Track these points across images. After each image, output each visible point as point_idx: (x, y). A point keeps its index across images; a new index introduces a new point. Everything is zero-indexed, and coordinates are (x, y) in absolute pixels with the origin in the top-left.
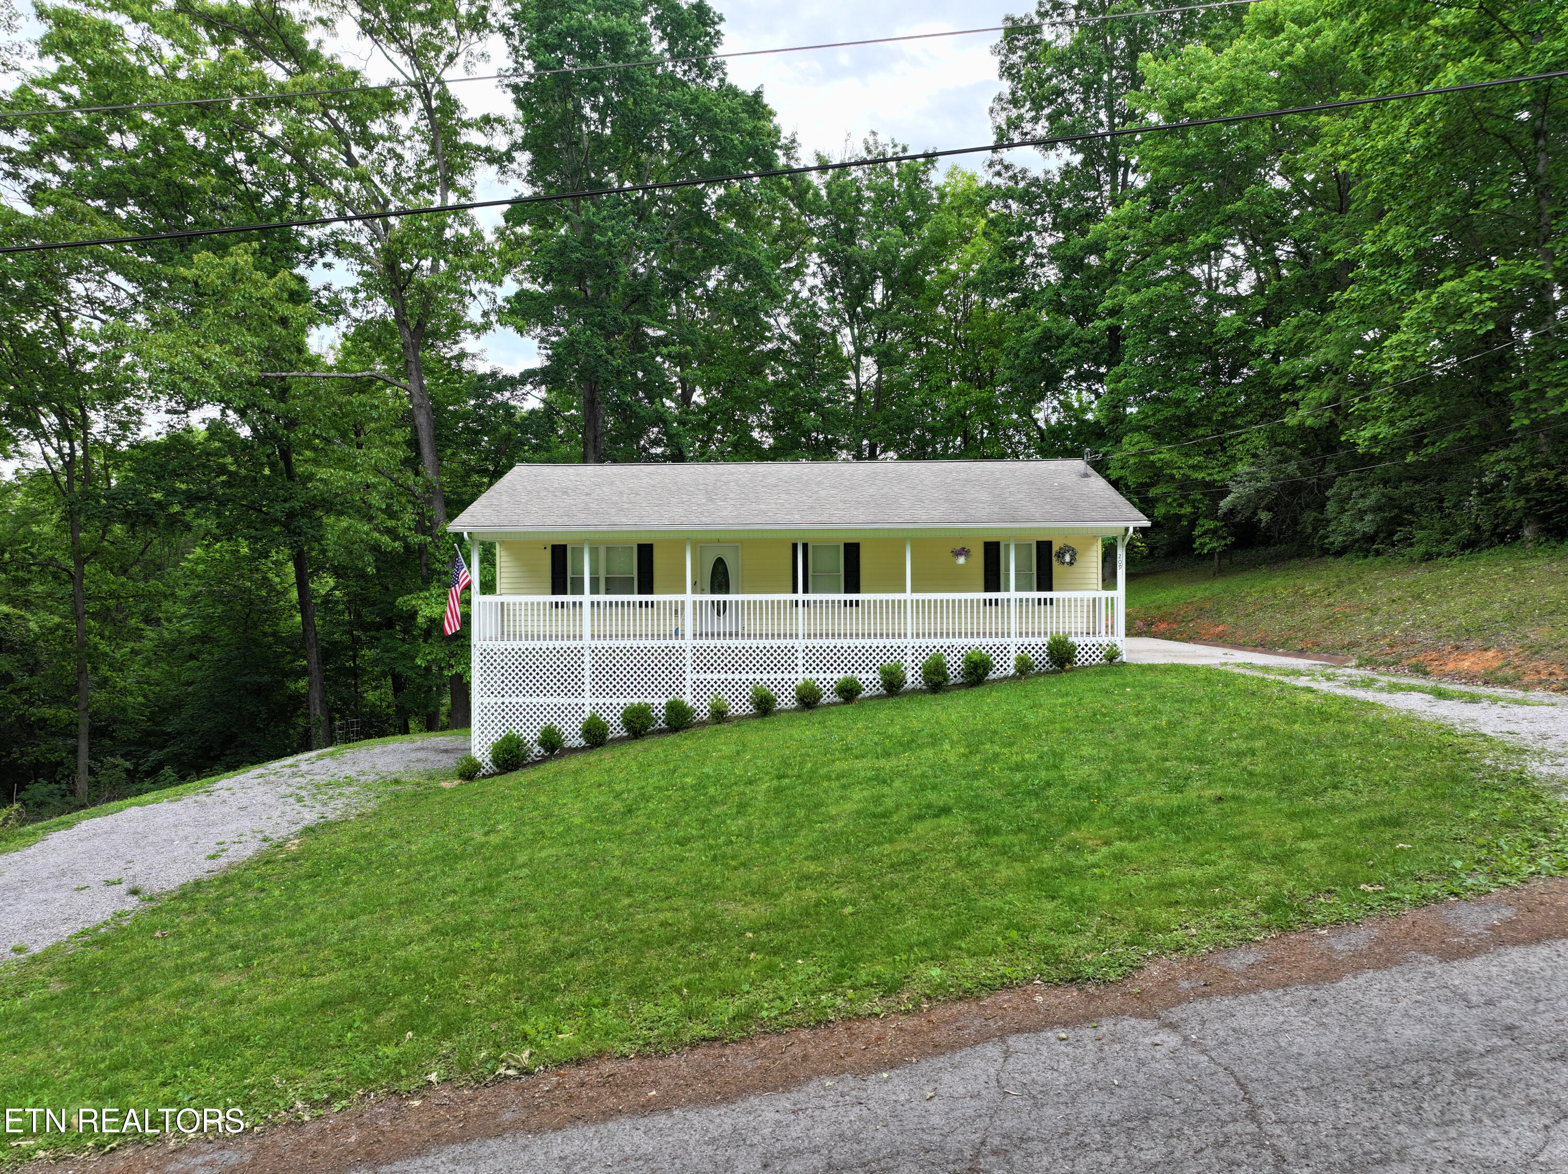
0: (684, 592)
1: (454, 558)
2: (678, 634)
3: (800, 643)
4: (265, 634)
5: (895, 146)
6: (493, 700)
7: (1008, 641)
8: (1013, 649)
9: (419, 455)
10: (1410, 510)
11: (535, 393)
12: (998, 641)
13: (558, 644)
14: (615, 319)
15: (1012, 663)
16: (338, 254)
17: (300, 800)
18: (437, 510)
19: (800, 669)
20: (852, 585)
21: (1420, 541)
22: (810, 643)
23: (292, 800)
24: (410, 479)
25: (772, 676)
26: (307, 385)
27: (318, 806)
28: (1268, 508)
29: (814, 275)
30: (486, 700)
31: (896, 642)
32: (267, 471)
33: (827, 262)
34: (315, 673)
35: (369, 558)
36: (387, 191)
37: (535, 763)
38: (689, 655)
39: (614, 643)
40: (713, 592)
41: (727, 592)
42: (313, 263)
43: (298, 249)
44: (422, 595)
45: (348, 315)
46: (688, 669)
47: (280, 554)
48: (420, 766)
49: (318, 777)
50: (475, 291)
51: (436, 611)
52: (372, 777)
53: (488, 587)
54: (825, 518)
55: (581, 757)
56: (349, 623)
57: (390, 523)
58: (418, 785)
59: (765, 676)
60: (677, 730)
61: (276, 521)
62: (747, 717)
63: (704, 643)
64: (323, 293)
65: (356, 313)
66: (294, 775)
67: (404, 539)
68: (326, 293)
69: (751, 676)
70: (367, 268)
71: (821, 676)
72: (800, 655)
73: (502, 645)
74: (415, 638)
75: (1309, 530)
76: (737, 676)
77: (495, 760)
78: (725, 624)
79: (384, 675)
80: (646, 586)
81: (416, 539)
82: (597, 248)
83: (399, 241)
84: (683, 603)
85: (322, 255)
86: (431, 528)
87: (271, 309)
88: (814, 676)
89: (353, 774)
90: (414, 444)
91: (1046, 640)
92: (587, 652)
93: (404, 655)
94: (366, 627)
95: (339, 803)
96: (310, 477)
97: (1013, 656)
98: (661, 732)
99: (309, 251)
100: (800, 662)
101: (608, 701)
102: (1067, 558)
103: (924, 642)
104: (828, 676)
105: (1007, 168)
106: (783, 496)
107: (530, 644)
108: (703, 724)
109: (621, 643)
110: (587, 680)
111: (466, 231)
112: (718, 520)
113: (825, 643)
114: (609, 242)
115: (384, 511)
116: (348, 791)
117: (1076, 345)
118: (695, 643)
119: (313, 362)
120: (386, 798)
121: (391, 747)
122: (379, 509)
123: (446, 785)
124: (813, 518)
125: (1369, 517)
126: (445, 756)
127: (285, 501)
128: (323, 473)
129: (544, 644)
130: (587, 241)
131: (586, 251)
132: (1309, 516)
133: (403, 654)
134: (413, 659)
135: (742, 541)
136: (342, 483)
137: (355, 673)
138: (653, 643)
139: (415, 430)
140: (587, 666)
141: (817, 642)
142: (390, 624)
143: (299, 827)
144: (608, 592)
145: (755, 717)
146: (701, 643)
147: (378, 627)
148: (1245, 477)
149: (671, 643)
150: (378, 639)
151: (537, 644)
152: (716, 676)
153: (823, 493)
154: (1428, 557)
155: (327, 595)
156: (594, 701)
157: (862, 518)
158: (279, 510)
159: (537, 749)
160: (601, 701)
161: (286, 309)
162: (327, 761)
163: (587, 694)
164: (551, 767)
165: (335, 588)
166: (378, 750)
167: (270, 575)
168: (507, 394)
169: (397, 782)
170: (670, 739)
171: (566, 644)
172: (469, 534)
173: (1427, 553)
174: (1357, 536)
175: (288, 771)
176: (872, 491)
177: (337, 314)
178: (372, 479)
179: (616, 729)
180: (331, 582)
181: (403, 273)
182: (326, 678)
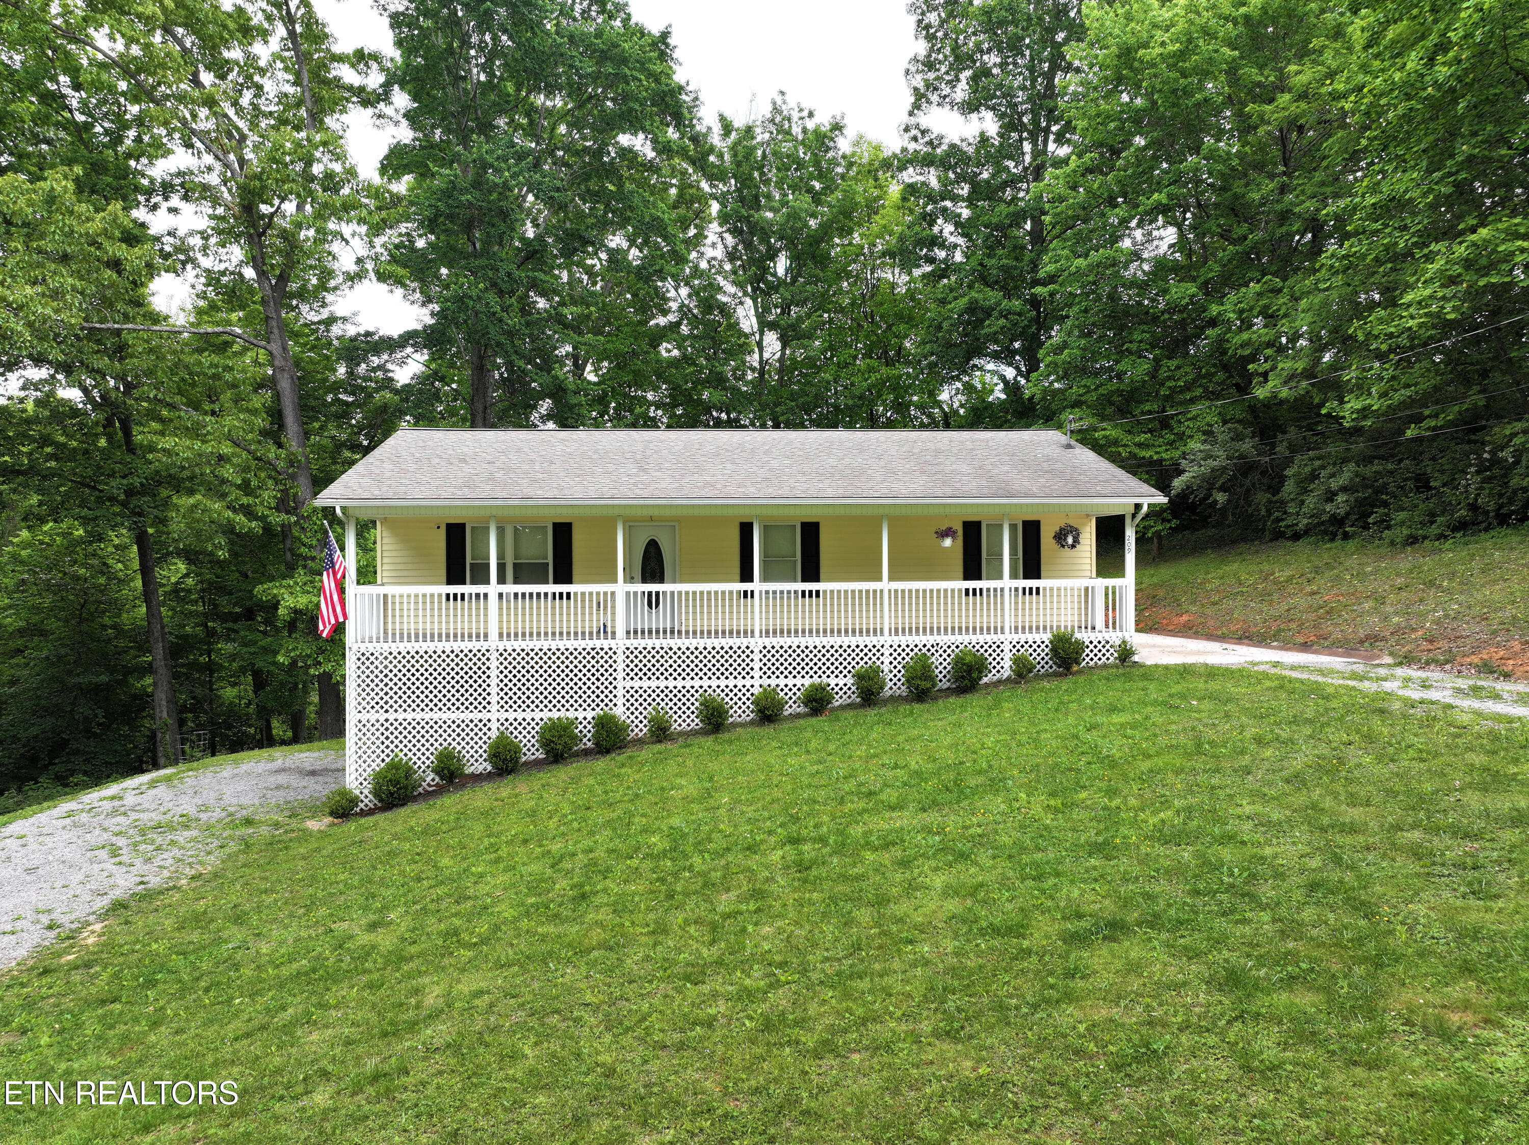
0: (615, 581)
1: (324, 543)
2: (605, 631)
3: (757, 643)
4: (104, 627)
5: (801, 110)
6: (373, 717)
7: (1002, 637)
8: (1007, 647)
9: (282, 426)
10: (1384, 489)
11: (417, 356)
12: (990, 638)
13: (457, 646)
14: (509, 275)
15: (1007, 663)
16: (186, 198)
17: (115, 852)
18: (302, 488)
19: (757, 674)
20: (811, 572)
21: (1402, 523)
22: (768, 642)
23: (103, 854)
24: (272, 451)
25: (723, 683)
26: (147, 341)
27: (138, 862)
28: (1223, 489)
29: (714, 245)
30: (364, 717)
31: (871, 640)
32: (103, 442)
33: (729, 230)
34: (162, 671)
35: (221, 540)
36: (241, 124)
37: (428, 795)
38: (620, 658)
39: (528, 644)
40: (644, 580)
41: (662, 581)
42: (155, 208)
43: (137, 189)
44: (284, 582)
45: (196, 265)
46: (620, 675)
47: (121, 536)
48: (279, 797)
49: (145, 816)
50: (347, 236)
51: (302, 601)
52: (217, 814)
53: (366, 575)
54: (785, 492)
55: (488, 787)
56: (205, 615)
57: (245, 500)
58: (277, 825)
59: (714, 683)
60: (608, 751)
61: (113, 499)
62: (694, 733)
63: (640, 643)
64: (168, 239)
65: (206, 262)
66: (115, 812)
67: (263, 518)
68: (171, 240)
69: (697, 683)
70: (220, 211)
71: (782, 682)
72: (757, 657)
73: (386, 647)
74: (278, 630)
75: (1263, 513)
76: (680, 683)
77: (376, 793)
78: (661, 618)
79: (243, 670)
80: (564, 575)
81: (277, 519)
82: (490, 192)
83: (258, 177)
84: (613, 593)
85: (166, 199)
86: (295, 508)
87: (99, 248)
88: (773, 682)
89: (191, 810)
90: (276, 414)
91: (1047, 637)
92: (494, 656)
93: (266, 650)
94: (224, 618)
95: (167, 858)
96: (152, 448)
97: (1007, 656)
98: (587, 753)
99: (149, 192)
100: (757, 665)
101: (520, 715)
102: (1070, 540)
103: (903, 640)
104: (790, 682)
105: (924, 132)
106: (729, 466)
107: (422, 646)
108: (639, 742)
109: (536, 644)
110: (494, 690)
111: (337, 167)
112: (657, 493)
113: (786, 641)
114: (505, 184)
115: (239, 487)
116: (182, 836)
117: (1006, 317)
118: (628, 643)
119: (155, 318)
120: (233, 847)
121: (244, 767)
122: (233, 484)
123: (313, 825)
124: (770, 491)
125: (1341, 498)
126: (312, 779)
127: (124, 477)
128: (167, 442)
129: (440, 646)
130: (478, 184)
131: (477, 194)
132: (1261, 497)
133: (263, 648)
134: (275, 653)
135: (678, 520)
136: (188, 454)
137: (211, 668)
138: (576, 644)
139: (277, 397)
140: (494, 673)
141: (778, 641)
142: (249, 614)
143: (105, 902)
144: (517, 581)
145: (703, 732)
146: (635, 643)
147: (236, 618)
148: (1200, 455)
149: (598, 644)
150: (236, 631)
151: (430, 646)
152: (654, 684)
153: (775, 464)
154: (1412, 541)
155: (177, 583)
156: (503, 715)
157: (830, 492)
158: (115, 486)
159: (430, 776)
160: (511, 716)
161: (120, 250)
162: (161, 791)
163: (494, 707)
164: (451, 801)
165: (187, 575)
166: (227, 772)
167: (110, 562)
168: (385, 357)
169: (248, 822)
170: (601, 764)
171: (466, 645)
172: (344, 509)
173: (1410, 536)
174: (1325, 518)
175: (107, 805)
176: (832, 461)
177: (184, 263)
178: (226, 449)
179: (531, 750)
180: (182, 567)
181: (263, 216)
182: (176, 676)
